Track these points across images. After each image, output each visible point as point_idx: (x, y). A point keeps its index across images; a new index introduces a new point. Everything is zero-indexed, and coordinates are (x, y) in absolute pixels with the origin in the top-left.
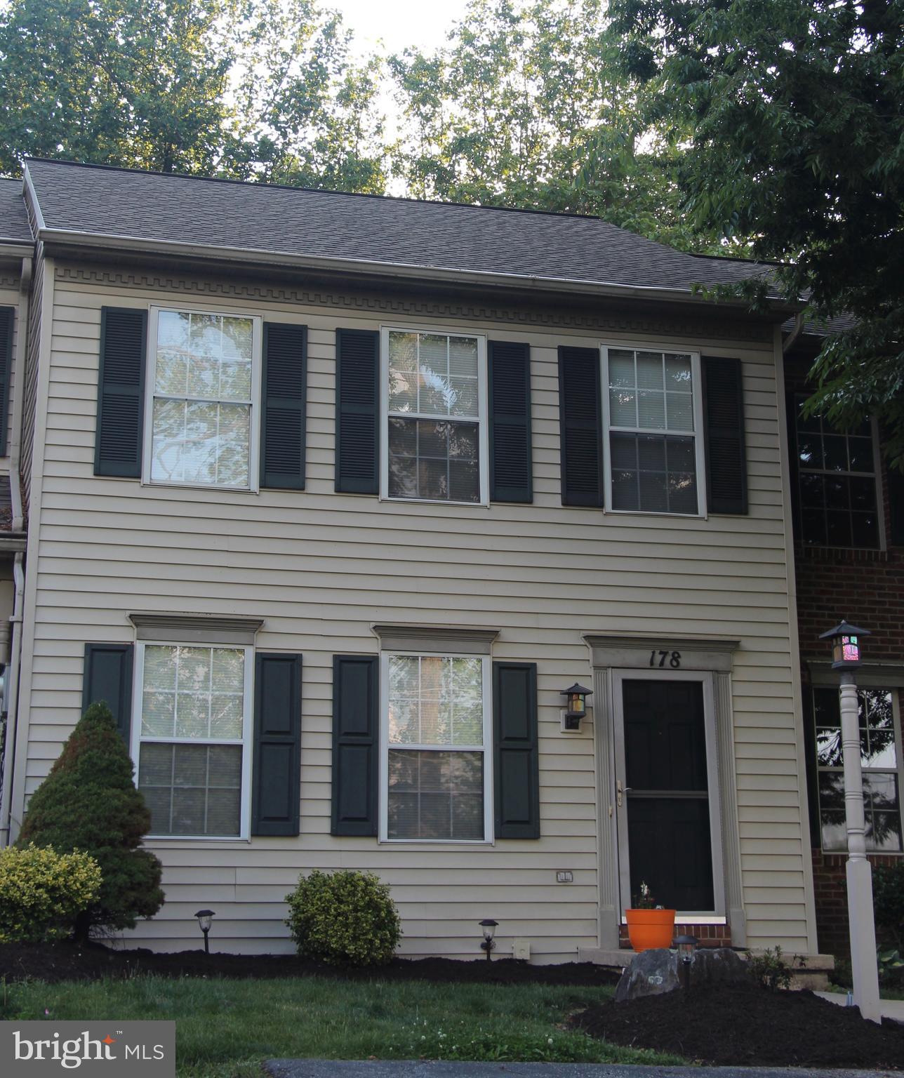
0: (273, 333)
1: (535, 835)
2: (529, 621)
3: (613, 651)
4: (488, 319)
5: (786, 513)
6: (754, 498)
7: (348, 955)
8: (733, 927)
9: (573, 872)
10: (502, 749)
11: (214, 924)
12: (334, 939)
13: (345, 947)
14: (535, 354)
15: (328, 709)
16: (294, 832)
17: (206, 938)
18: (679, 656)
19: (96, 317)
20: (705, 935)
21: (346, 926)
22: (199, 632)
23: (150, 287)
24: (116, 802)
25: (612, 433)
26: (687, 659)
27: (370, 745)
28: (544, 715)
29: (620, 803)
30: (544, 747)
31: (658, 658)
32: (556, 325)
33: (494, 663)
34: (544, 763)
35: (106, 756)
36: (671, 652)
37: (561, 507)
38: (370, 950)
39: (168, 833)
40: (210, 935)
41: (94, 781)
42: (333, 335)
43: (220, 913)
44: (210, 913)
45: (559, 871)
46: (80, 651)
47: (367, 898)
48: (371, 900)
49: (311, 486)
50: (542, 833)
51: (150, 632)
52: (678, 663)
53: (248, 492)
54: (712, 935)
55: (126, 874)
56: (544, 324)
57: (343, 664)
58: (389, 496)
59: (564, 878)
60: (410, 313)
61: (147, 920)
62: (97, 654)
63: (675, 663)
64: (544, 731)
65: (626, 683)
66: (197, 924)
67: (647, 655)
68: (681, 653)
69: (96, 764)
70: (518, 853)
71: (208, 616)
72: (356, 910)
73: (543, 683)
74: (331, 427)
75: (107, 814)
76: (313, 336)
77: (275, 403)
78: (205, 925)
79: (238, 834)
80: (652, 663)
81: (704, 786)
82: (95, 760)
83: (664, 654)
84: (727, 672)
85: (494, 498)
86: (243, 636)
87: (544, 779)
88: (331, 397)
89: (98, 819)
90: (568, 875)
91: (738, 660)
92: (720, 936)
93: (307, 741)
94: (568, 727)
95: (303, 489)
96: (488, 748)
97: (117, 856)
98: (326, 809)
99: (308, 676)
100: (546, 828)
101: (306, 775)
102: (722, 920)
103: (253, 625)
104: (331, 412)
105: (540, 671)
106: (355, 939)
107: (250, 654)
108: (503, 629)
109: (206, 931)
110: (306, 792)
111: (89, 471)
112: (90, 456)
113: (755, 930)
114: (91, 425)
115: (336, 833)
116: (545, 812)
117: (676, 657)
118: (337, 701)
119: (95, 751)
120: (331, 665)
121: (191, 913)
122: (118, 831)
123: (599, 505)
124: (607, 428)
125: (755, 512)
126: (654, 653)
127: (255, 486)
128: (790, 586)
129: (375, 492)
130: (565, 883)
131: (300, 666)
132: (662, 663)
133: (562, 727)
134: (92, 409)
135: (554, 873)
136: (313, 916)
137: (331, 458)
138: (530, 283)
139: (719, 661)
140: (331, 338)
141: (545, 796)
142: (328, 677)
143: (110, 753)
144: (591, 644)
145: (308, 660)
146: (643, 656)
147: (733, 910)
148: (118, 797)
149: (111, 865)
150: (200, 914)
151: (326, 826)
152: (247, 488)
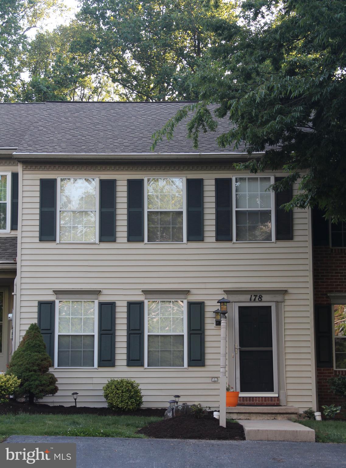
0: (103, 183)
1: (203, 365)
2: (203, 286)
3: (235, 296)
4: (187, 170)
5: (309, 238)
6: (296, 233)
7: (119, 407)
8: (281, 398)
9: (218, 378)
10: (190, 334)
11: (78, 397)
12: (114, 402)
13: (118, 405)
14: (206, 182)
15: (125, 321)
16: (113, 365)
17: (76, 402)
18: (262, 297)
19: (38, 183)
20: (269, 401)
21: (119, 397)
22: (78, 296)
23: (57, 170)
24: (36, 357)
25: (236, 211)
26: (265, 298)
27: (141, 334)
28: (207, 321)
29: (236, 353)
30: (207, 333)
31: (253, 298)
32: (214, 170)
33: (188, 302)
34: (207, 339)
35: (34, 342)
36: (258, 295)
37: (215, 241)
38: (127, 406)
39: (69, 366)
40: (77, 401)
41: (29, 350)
42: (126, 182)
43: (80, 393)
44: (77, 394)
45: (213, 377)
46: (36, 304)
47: (127, 388)
48: (129, 389)
49: (118, 240)
50: (206, 364)
51: (60, 296)
52: (261, 300)
53: (95, 244)
54: (272, 400)
55: (39, 381)
56: (210, 170)
57: (131, 305)
58: (148, 242)
59: (215, 380)
60: (156, 170)
61: (52, 396)
62: (42, 305)
63: (260, 299)
64: (207, 327)
65: (239, 307)
66: (72, 397)
67: (249, 296)
68: (263, 295)
69: (30, 345)
70: (197, 371)
71: (81, 290)
72: (122, 392)
73: (207, 309)
74: (125, 217)
75: (32, 361)
76: (118, 183)
77: (104, 210)
78: (75, 397)
79: (94, 366)
80: (251, 300)
81: (271, 346)
82: (30, 343)
83: (256, 296)
84: (282, 302)
85: (188, 240)
86: (94, 296)
87: (207, 344)
88: (125, 206)
89: (30, 363)
90: (216, 379)
91: (287, 297)
92: (275, 401)
93: (118, 333)
94: (216, 325)
95: (115, 241)
96: (185, 334)
97: (36, 375)
98: (125, 357)
99: (118, 309)
100: (207, 362)
101: (118, 345)
102: (277, 395)
103: (98, 292)
104: (125, 211)
105: (206, 304)
106: (122, 402)
107: (97, 302)
108: (192, 289)
109: (75, 399)
110: (118, 351)
111: (37, 240)
112: (37, 234)
113: (290, 399)
114: (38, 223)
115: (128, 365)
116: (207, 356)
117: (261, 297)
118: (129, 318)
119: (30, 340)
120: (126, 305)
121: (70, 393)
122: (37, 367)
123: (231, 240)
124: (234, 209)
125: (296, 238)
126: (251, 296)
127: (97, 241)
128: (310, 267)
129: (143, 241)
130: (215, 382)
131: (115, 306)
132: (255, 300)
133: (214, 325)
134: (38, 217)
135: (211, 378)
136: (108, 394)
137: (125, 229)
138: (199, 156)
139: (279, 298)
140: (125, 183)
141: (207, 350)
142: (125, 309)
143: (36, 341)
144: (226, 293)
145: (118, 304)
146: (248, 297)
147: (281, 392)
148: (37, 355)
149: (33, 378)
150: (73, 394)
151: (125, 363)
152: (95, 242)
